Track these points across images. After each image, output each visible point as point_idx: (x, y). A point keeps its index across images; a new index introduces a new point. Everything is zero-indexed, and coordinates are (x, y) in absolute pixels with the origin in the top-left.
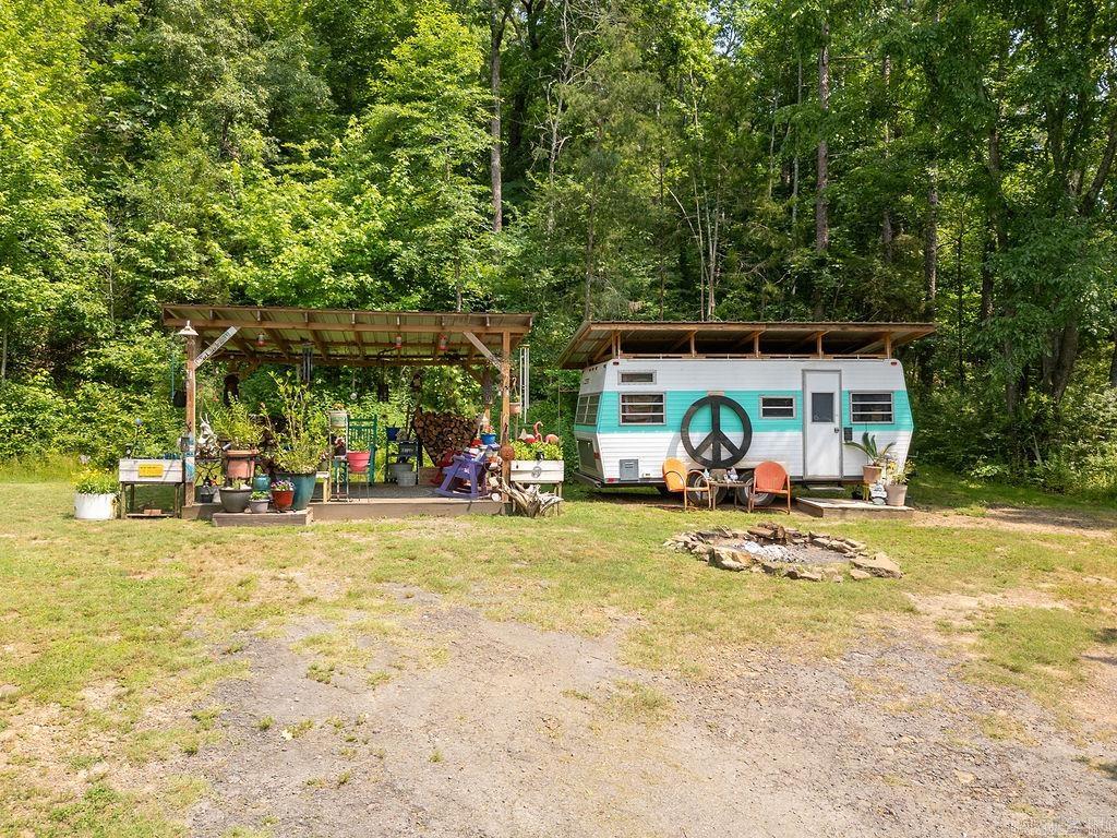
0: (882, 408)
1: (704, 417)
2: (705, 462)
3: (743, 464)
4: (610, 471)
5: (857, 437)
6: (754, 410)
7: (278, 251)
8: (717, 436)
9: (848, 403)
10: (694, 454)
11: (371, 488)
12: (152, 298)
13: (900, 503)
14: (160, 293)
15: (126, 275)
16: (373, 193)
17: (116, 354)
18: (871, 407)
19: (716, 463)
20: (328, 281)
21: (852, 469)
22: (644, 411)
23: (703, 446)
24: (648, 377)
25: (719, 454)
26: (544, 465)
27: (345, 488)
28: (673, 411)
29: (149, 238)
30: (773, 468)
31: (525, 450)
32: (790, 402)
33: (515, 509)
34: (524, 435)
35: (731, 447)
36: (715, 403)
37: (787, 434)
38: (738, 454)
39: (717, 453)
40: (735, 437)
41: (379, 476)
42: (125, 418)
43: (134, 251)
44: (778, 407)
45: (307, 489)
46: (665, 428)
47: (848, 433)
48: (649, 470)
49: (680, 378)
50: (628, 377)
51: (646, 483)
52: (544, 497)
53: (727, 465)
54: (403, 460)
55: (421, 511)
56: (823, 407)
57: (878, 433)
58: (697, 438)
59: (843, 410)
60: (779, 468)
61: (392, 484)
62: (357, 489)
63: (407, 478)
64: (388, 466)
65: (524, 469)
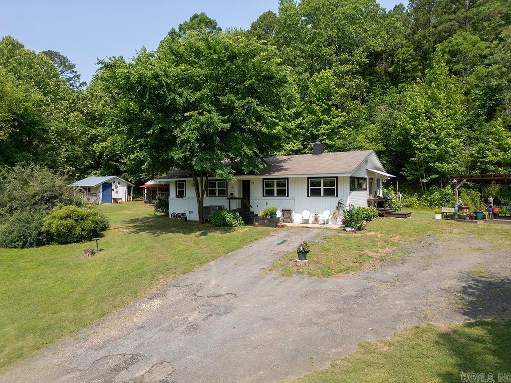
45: (480, 216)
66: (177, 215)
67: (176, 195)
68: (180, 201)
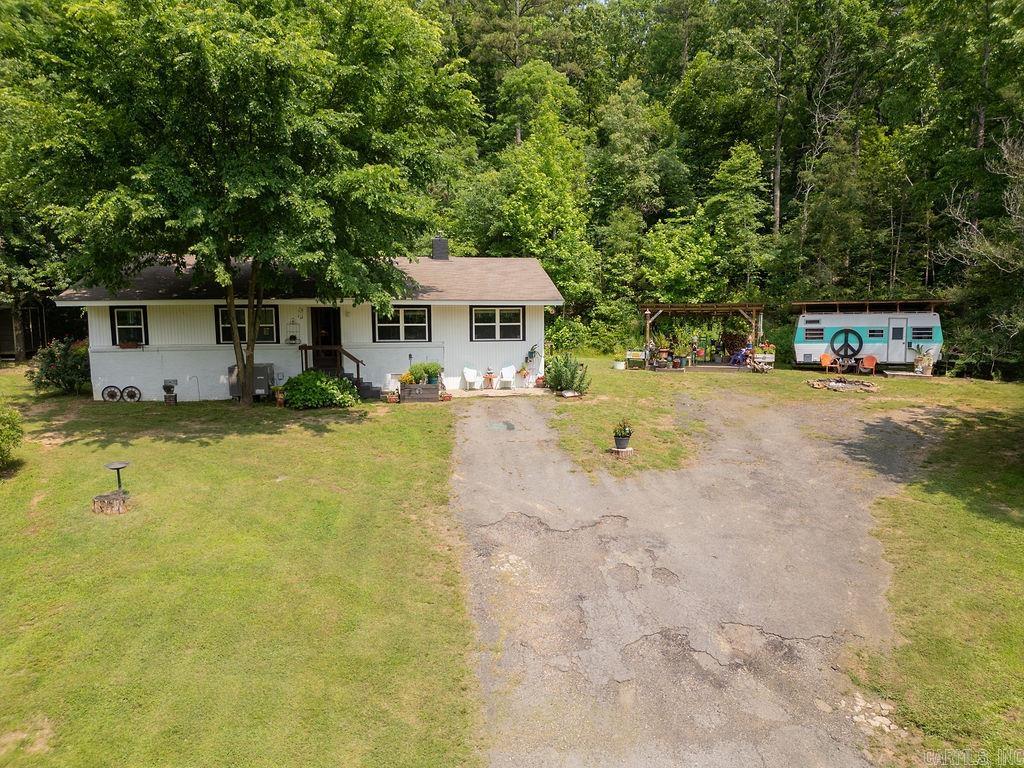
0: (928, 334)
1: (842, 337)
2: (841, 356)
3: (857, 357)
4: (800, 358)
5: (914, 346)
6: (865, 336)
7: (667, 266)
8: (846, 345)
9: (910, 332)
10: (836, 352)
11: (705, 362)
12: (616, 285)
13: (929, 373)
14: (618, 282)
15: (607, 276)
16: (708, 238)
17: (603, 309)
18: (923, 333)
19: (846, 356)
20: (689, 277)
21: (910, 359)
22: (815, 335)
23: (841, 349)
24: (818, 322)
25: (847, 352)
26: (767, 355)
27: (695, 362)
28: (828, 335)
29: (615, 261)
30: (872, 358)
31: (760, 350)
32: (882, 331)
33: (755, 370)
34: (761, 345)
35: (852, 349)
36: (847, 332)
37: (877, 344)
38: (856, 353)
39: (846, 351)
40: (855, 346)
41: (708, 359)
42: (609, 334)
43: (609, 266)
44: (875, 334)
45: (684, 362)
46: (825, 342)
47: (910, 344)
48: (815, 358)
49: (831, 322)
50: (808, 322)
51: (815, 363)
52: (765, 367)
53: (850, 357)
54: (717, 353)
55: (722, 370)
56: (898, 333)
57: (923, 344)
58: (837, 346)
59: (907, 335)
60: (873, 359)
61: (713, 361)
62: (700, 363)
63: (718, 359)
64: (712, 355)
65: (759, 356)
66: (122, 393)
67: (114, 343)
68: (132, 355)
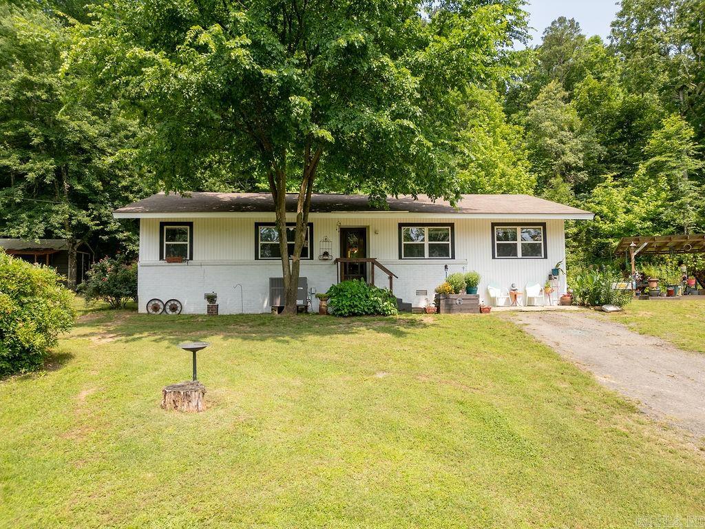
45: (677, 291)
66: (165, 306)
67: (161, 258)
68: (177, 269)
